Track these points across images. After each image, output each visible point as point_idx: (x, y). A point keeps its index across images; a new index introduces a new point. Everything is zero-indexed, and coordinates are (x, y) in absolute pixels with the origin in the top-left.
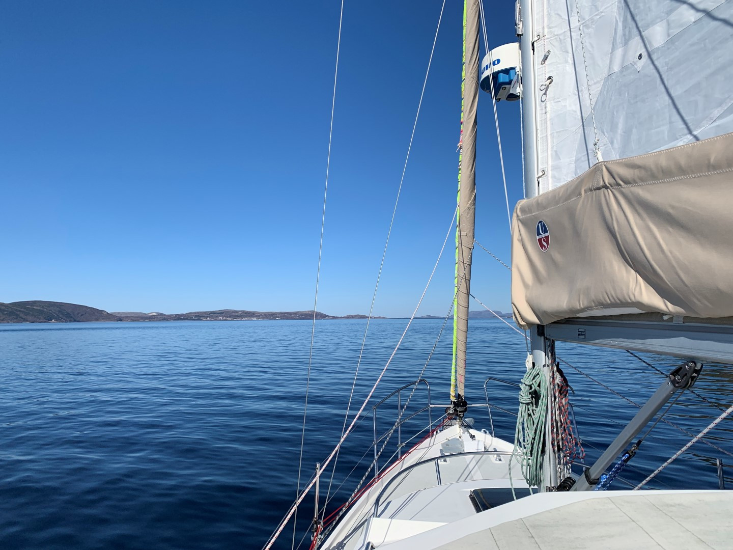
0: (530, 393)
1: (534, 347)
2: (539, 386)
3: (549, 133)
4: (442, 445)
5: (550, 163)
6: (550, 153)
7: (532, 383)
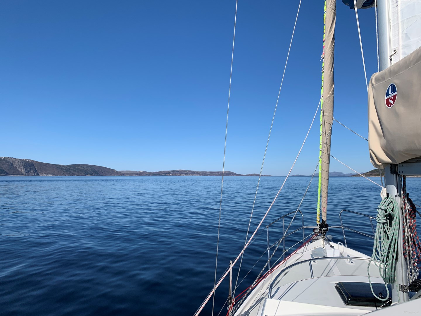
0: (385, 216)
1: (387, 183)
2: (392, 210)
3: (400, 20)
4: (312, 251)
5: (401, 44)
6: (400, 35)
7: (387, 208)
